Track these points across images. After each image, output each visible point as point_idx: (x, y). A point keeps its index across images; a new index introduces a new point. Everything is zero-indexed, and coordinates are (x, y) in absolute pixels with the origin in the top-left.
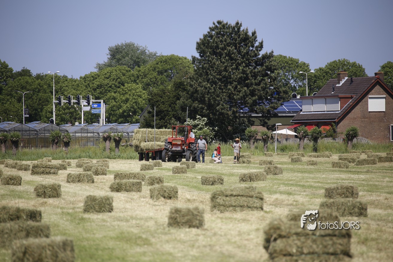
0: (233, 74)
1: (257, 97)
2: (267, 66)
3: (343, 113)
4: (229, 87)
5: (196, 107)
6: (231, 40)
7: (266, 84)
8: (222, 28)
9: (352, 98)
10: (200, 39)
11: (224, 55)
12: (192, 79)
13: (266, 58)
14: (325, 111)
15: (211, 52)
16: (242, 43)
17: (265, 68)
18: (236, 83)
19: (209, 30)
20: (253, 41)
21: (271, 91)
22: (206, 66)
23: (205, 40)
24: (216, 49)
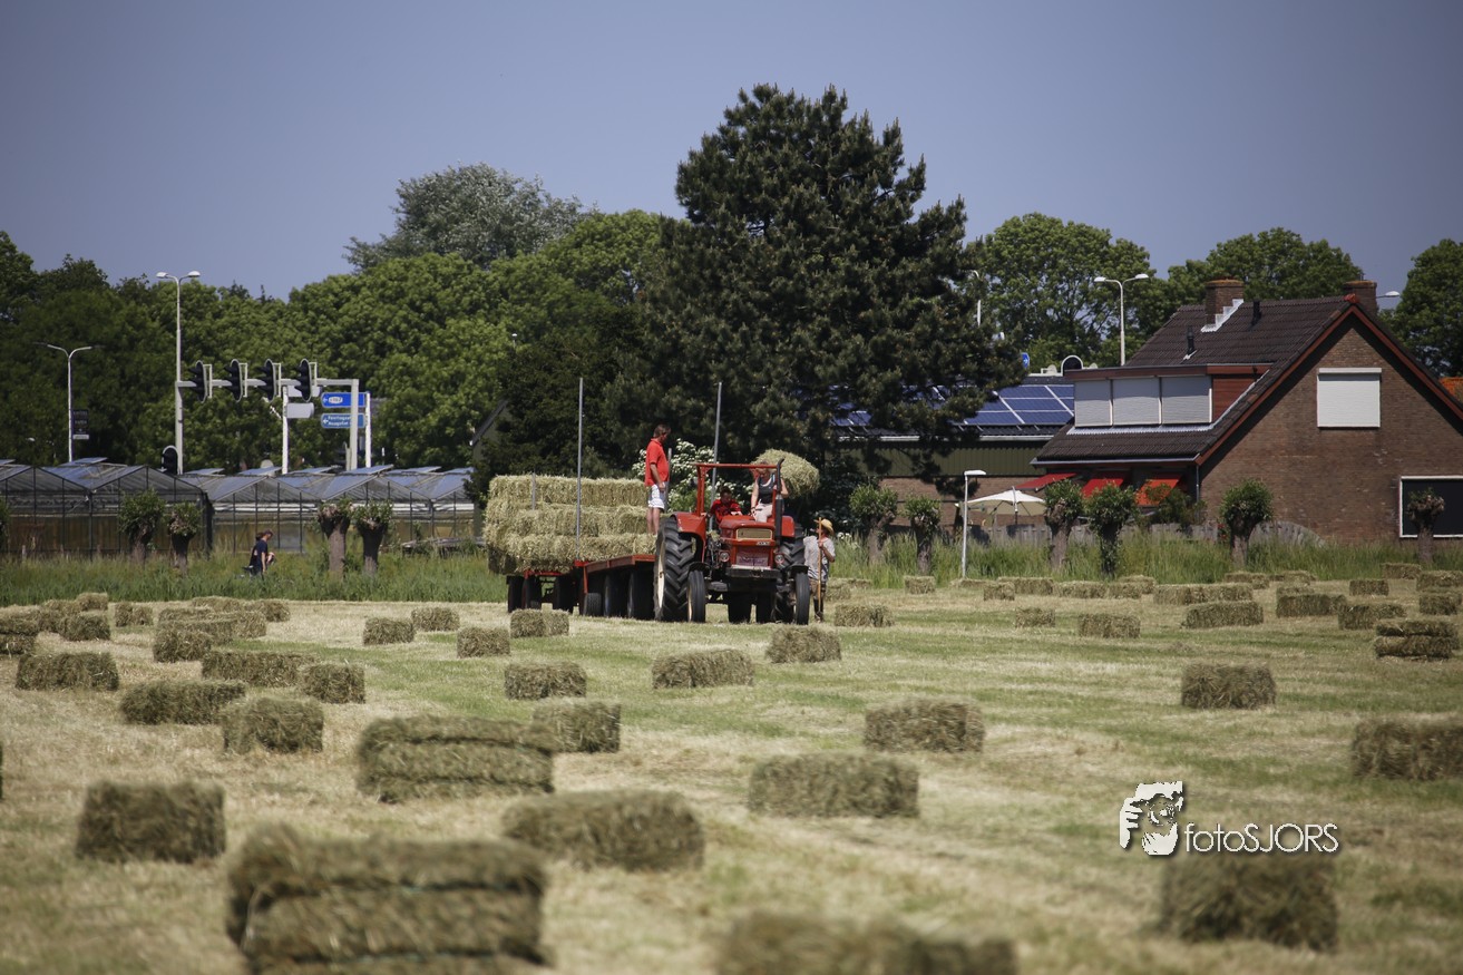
0: (812, 287)
1: (898, 371)
2: (940, 255)
3: (1222, 430)
4: (799, 332)
5: (674, 408)
6: (806, 159)
7: (934, 323)
8: (773, 113)
9: (1255, 375)
10: (692, 155)
11: (780, 215)
12: (661, 305)
13: (933, 226)
14: (1156, 426)
15: (733, 204)
16: (847, 171)
17: (932, 264)
18: (826, 319)
19: (725, 122)
20: (886, 166)
21: (954, 350)
22: (713, 255)
23: (710, 158)
24: (749, 192)
